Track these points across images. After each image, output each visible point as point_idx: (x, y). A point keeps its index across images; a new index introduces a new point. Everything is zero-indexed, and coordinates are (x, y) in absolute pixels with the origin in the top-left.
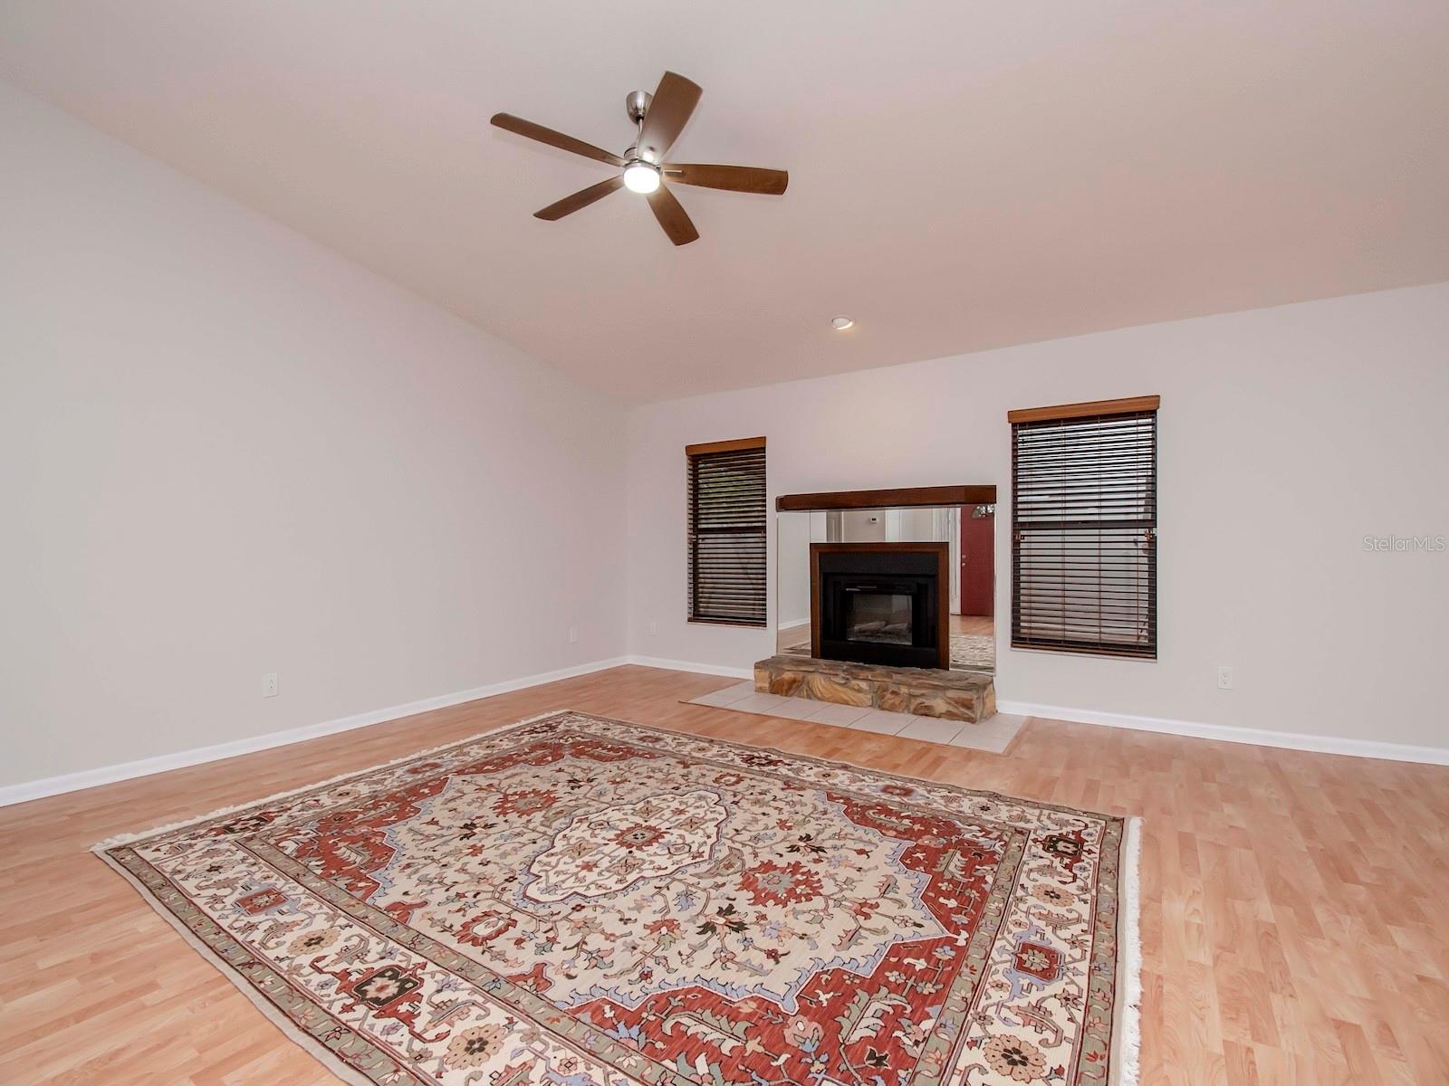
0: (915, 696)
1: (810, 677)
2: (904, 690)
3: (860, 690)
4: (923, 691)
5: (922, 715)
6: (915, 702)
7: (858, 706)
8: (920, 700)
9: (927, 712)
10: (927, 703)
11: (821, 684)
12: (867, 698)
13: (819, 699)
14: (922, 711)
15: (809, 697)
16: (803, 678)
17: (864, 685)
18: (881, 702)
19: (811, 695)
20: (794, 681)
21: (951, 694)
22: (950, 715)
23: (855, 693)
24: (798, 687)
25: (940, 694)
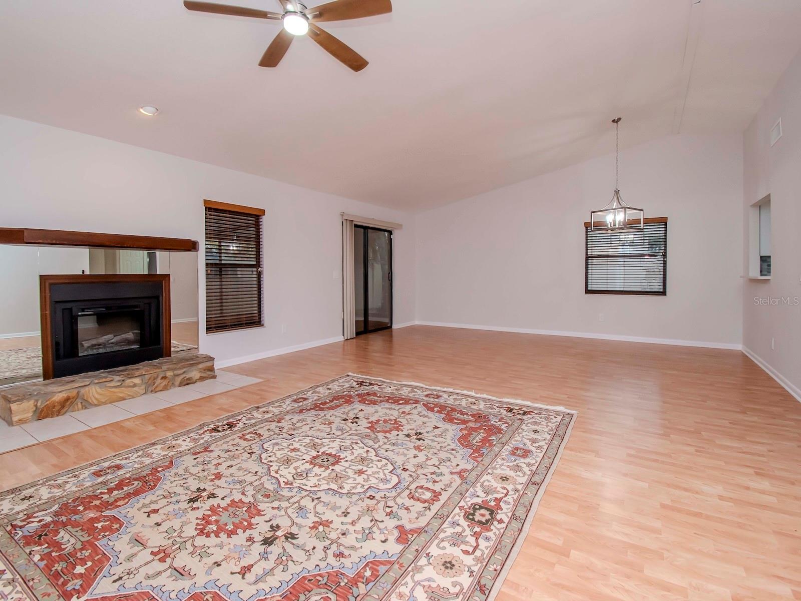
0: (178, 375)
1: (83, 391)
2: (169, 374)
3: (135, 385)
4: (184, 370)
5: (185, 385)
6: (178, 380)
7: (134, 397)
8: (182, 377)
9: (188, 382)
10: (188, 376)
11: (98, 393)
12: (141, 389)
13: (96, 405)
14: (185, 383)
15: (85, 407)
16: (78, 393)
17: (137, 381)
18: (151, 388)
19: (87, 404)
20: (68, 399)
21: (201, 366)
22: (202, 379)
23: (130, 389)
24: (72, 403)
25: (194, 368)
